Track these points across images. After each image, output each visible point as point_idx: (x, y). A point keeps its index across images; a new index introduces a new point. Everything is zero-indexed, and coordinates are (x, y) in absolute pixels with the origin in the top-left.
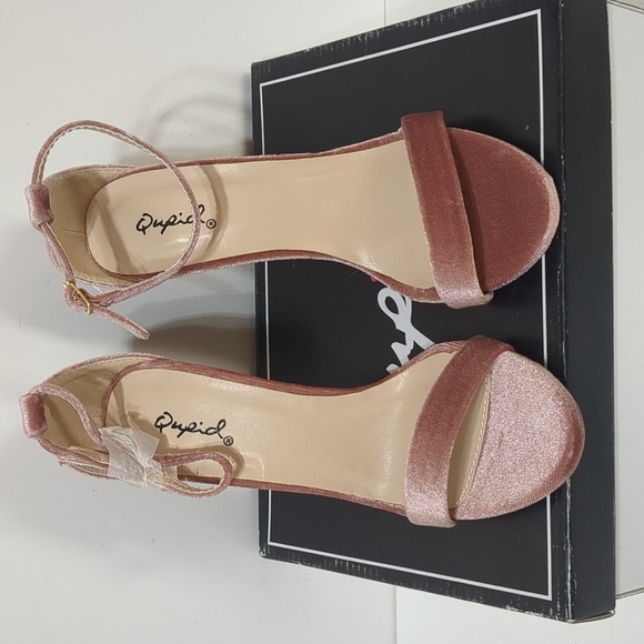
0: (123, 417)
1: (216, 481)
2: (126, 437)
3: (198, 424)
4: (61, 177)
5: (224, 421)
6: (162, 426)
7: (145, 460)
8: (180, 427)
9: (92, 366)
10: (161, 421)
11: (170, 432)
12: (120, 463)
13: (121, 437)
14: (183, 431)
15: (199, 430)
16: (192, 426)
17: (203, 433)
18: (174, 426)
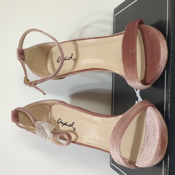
0: (51, 119)
2: (45, 125)
4: (36, 46)
5: (73, 123)
6: (59, 123)
7: (48, 132)
8: (63, 123)
9: (41, 103)
10: (59, 121)
11: (60, 125)
12: (40, 133)
13: (43, 125)
14: (63, 125)
15: (67, 125)
16: (66, 123)
17: (68, 126)
18: (61, 123)
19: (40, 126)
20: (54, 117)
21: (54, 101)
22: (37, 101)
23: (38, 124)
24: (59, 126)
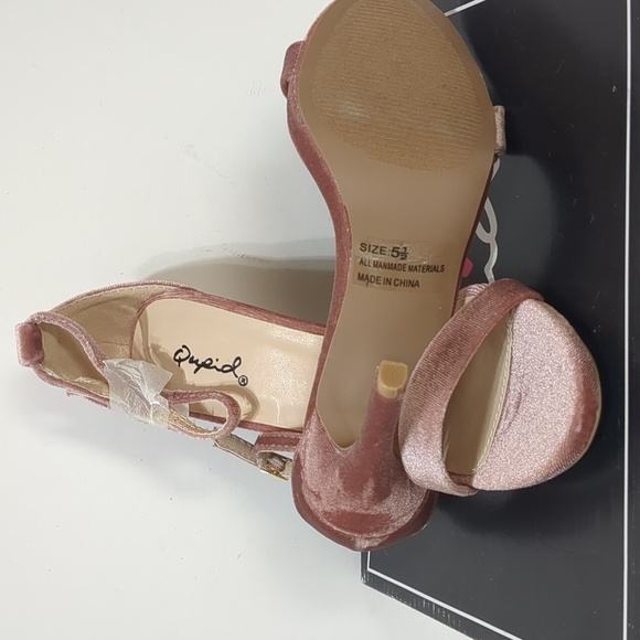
0: (146, 349)
1: (221, 420)
2: (135, 371)
3: (214, 360)
5: (239, 358)
6: (180, 360)
7: (152, 396)
8: (196, 362)
9: (111, 294)
10: (180, 354)
11: (187, 367)
12: (123, 398)
13: (129, 370)
14: (199, 367)
15: (215, 367)
16: (208, 362)
17: (218, 370)
18: (191, 361)
19: (120, 373)
20: (160, 344)
21: (157, 286)
22: (97, 289)
23: (111, 366)
24: (182, 372)
